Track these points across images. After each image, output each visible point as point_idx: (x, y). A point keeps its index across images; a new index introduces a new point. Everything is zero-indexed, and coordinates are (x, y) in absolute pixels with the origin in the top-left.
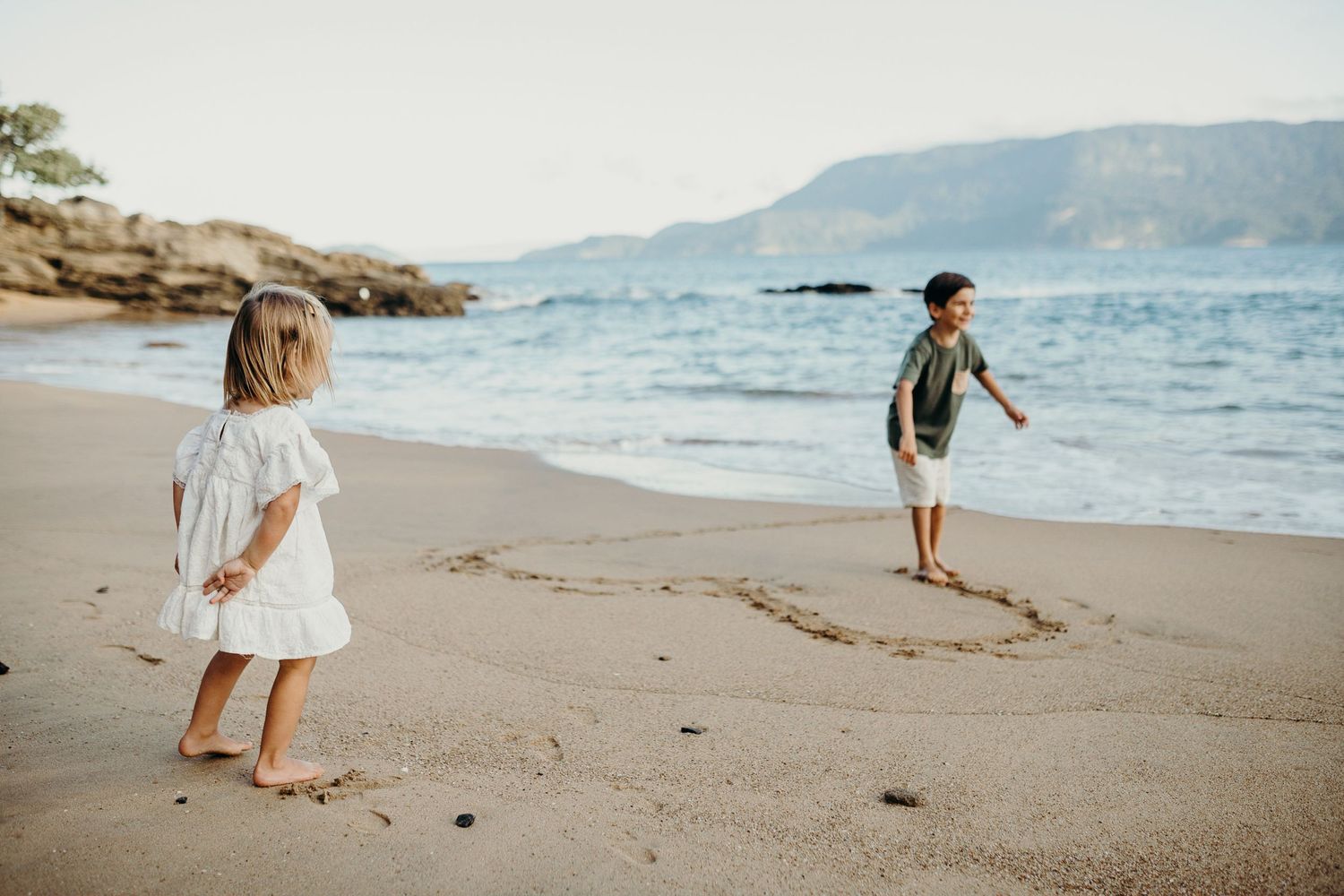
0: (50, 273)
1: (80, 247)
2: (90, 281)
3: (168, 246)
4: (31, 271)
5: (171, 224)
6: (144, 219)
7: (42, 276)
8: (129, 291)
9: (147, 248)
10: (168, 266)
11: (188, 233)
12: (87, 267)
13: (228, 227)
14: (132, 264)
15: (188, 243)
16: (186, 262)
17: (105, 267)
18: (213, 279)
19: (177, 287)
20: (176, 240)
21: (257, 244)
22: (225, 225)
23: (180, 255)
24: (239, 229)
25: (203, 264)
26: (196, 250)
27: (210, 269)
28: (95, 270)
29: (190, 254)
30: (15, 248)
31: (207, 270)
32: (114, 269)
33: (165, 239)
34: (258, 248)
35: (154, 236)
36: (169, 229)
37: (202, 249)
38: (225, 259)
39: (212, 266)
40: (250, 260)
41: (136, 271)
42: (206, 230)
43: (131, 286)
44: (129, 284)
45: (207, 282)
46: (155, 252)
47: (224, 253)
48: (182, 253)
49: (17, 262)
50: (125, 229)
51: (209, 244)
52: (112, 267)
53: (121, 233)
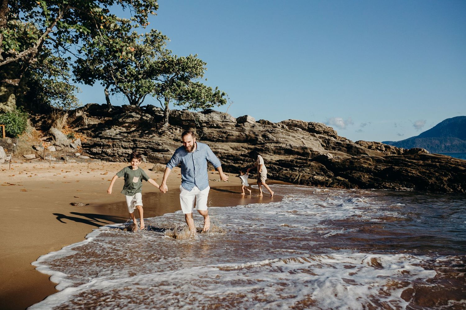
1: (210, 138)
6: (248, 119)
8: (242, 164)
9: (251, 137)
10: (266, 148)
11: (276, 127)
12: (215, 149)
13: (299, 124)
14: (242, 147)
15: (277, 133)
16: (277, 145)
17: (226, 149)
18: (299, 157)
19: (275, 162)
20: (268, 132)
21: (319, 135)
22: (297, 123)
23: (273, 140)
24: (306, 125)
25: (290, 146)
26: (284, 138)
27: (296, 150)
28: (219, 150)
29: (281, 140)
30: (173, 138)
31: (294, 151)
32: (231, 150)
33: (262, 131)
34: (320, 138)
35: (255, 130)
36: (264, 125)
37: (287, 137)
38: (304, 144)
39: (298, 148)
40: (319, 145)
41: (245, 151)
42: (285, 126)
43: (244, 161)
44: (241, 160)
45: (295, 159)
46: (257, 139)
47: (302, 140)
48: (275, 139)
49: (174, 146)
50: (237, 126)
51: (291, 134)
52: (230, 148)
53: (235, 128)
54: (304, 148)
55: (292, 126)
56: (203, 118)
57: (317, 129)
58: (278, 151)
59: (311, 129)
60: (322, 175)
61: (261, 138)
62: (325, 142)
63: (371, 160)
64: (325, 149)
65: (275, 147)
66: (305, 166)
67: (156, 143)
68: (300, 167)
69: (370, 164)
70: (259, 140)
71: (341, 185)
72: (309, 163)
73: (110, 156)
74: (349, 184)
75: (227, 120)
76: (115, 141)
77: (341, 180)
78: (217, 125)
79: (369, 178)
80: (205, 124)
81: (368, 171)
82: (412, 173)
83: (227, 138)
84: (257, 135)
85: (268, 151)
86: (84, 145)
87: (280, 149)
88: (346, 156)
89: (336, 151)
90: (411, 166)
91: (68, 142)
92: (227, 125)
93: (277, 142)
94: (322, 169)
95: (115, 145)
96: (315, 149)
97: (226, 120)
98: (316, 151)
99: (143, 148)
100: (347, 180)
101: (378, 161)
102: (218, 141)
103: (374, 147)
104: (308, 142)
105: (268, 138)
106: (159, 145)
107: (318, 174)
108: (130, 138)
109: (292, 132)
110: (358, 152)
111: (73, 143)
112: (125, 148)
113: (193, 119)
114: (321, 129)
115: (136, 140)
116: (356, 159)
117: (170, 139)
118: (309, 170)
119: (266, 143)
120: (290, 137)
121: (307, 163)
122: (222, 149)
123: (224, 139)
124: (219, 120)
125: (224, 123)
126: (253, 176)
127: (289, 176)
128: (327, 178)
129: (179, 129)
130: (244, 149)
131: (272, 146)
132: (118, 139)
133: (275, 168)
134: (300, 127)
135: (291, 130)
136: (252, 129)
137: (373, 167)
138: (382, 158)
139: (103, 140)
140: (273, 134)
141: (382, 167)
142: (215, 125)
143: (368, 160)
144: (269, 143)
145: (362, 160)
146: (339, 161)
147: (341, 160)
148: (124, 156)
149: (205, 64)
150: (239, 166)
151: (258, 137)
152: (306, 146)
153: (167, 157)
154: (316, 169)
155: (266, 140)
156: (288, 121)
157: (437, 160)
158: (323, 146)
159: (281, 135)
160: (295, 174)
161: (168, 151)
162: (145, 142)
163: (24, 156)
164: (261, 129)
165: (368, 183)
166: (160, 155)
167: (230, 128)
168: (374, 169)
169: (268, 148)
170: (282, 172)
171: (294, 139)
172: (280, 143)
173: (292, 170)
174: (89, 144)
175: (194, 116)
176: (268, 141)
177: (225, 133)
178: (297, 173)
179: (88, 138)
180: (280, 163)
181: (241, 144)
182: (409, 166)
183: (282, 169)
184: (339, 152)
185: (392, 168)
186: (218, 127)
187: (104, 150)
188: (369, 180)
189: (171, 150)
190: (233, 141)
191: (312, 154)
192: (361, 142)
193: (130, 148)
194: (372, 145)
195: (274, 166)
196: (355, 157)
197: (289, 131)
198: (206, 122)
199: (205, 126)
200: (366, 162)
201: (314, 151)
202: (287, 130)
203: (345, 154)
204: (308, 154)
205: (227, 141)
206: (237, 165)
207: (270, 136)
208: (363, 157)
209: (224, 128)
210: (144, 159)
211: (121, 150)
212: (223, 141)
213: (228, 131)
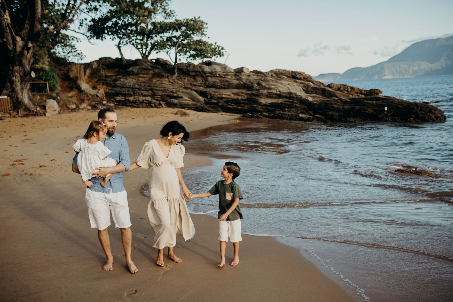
0: (201, 99)
1: (214, 86)
2: (222, 102)
3: (259, 84)
4: (193, 99)
5: (257, 73)
6: (245, 70)
7: (199, 101)
8: (243, 106)
9: (248, 85)
10: (261, 93)
11: (267, 76)
12: (220, 95)
13: (284, 73)
14: (242, 93)
15: (269, 81)
16: (270, 91)
17: (228, 94)
18: (287, 100)
19: (268, 104)
20: (262, 80)
21: (300, 81)
22: (282, 71)
23: (266, 87)
24: (289, 73)
25: (280, 91)
26: (274, 85)
27: (284, 95)
28: (224, 96)
29: (271, 87)
30: (183, 86)
31: (283, 95)
32: (233, 95)
33: (256, 80)
34: (301, 83)
35: (250, 78)
36: (257, 75)
37: (276, 84)
38: (289, 89)
39: (285, 93)
40: (301, 89)
41: (244, 96)
42: (273, 75)
43: (244, 103)
44: (242, 103)
45: (284, 101)
46: (253, 86)
47: (288, 86)
48: (267, 86)
49: (186, 93)
50: (235, 75)
51: (279, 81)
52: (232, 94)
53: (234, 77)
54: (290, 93)
55: (278, 74)
56: (207, 69)
57: (298, 76)
58: (269, 96)
59: (294, 76)
60: (305, 114)
61: (256, 85)
62: (305, 87)
63: (340, 102)
64: (306, 93)
65: (268, 92)
66: (292, 108)
67: (171, 92)
68: (288, 108)
69: (339, 105)
70: (255, 87)
71: (319, 121)
72: (294, 105)
73: (132, 103)
74: (325, 119)
75: (228, 71)
76: (135, 90)
77: (319, 117)
78: (219, 75)
79: (339, 115)
80: (209, 75)
81: (338, 110)
82: (368, 111)
83: (228, 85)
84: (252, 83)
85: (263, 96)
86: (107, 94)
87: (272, 94)
88: (321, 98)
89: (314, 95)
90: (367, 105)
91: (93, 92)
92: (227, 75)
93: (269, 89)
94: (305, 109)
95: (136, 94)
96: (298, 94)
97: (226, 71)
98: (299, 96)
99: (160, 95)
100: (323, 117)
101: (345, 102)
102: (221, 88)
103: (342, 89)
104: (293, 87)
105: (262, 85)
106: (174, 93)
107: (302, 113)
108: (147, 87)
109: (280, 80)
110: (330, 95)
111: (98, 92)
112: (145, 96)
113: (199, 70)
114: (301, 76)
115: (154, 89)
116: (329, 101)
117: (181, 87)
118: (295, 110)
119: (260, 89)
120: (279, 84)
121: (293, 105)
122: (226, 95)
123: (226, 86)
124: (220, 71)
125: (225, 73)
126: (254, 116)
127: (281, 115)
128: (309, 116)
129: (187, 78)
130: (243, 95)
131: (265, 92)
132: (137, 88)
133: (270, 109)
134: (285, 75)
135: (278, 78)
136: (248, 78)
137: (341, 107)
138: (348, 100)
139: (123, 89)
140: (265, 82)
141: (347, 107)
142: (218, 75)
143: (338, 101)
144: (263, 89)
145: (333, 102)
146: (317, 103)
147: (318, 102)
148: (145, 103)
149: (207, 24)
150: (242, 109)
151: (254, 85)
152: (292, 91)
153: (181, 102)
154: (301, 109)
155: (260, 87)
156: (276, 70)
157: (385, 101)
158: (304, 90)
159: (272, 83)
160: (285, 113)
161: (182, 97)
162: (161, 90)
163: (68, 106)
164: (255, 77)
165: (338, 119)
166: (176, 101)
167: (230, 77)
168: (342, 108)
169: (263, 94)
170: (276, 112)
171: (282, 86)
172: (271, 89)
173: (283, 110)
174: (111, 93)
175: (200, 68)
176: (262, 88)
177: (227, 81)
178: (286, 113)
179: (108, 88)
180: (272, 105)
181: (241, 91)
182: (366, 106)
183: (275, 110)
184: (316, 95)
185: (354, 108)
186: (220, 76)
187: (127, 98)
188: (339, 116)
189: (184, 97)
190: (234, 88)
191: (297, 97)
192: (332, 85)
193: (149, 96)
194: (341, 87)
195: (269, 108)
196: (329, 99)
197: (277, 79)
198: (210, 73)
199: (209, 76)
200: (336, 104)
201: (298, 95)
202: (275, 78)
203: (321, 96)
204: (293, 97)
205: (228, 88)
206: (239, 108)
207: (264, 84)
208: (334, 100)
209: (225, 77)
210: (163, 105)
211: (141, 98)
212: (225, 88)
213: (229, 80)
